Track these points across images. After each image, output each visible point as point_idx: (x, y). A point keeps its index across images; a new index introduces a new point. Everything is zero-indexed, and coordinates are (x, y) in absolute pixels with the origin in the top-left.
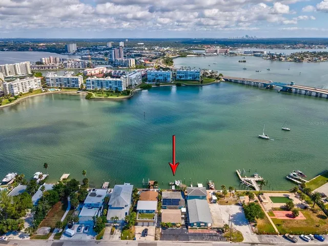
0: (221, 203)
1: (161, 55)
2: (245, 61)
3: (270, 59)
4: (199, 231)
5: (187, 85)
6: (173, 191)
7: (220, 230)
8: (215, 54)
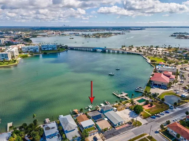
0: (119, 110)
1: (19, 37)
2: (73, 38)
3: (85, 37)
4: (121, 127)
5: (50, 53)
6: (91, 111)
7: (130, 123)
8: (53, 35)
